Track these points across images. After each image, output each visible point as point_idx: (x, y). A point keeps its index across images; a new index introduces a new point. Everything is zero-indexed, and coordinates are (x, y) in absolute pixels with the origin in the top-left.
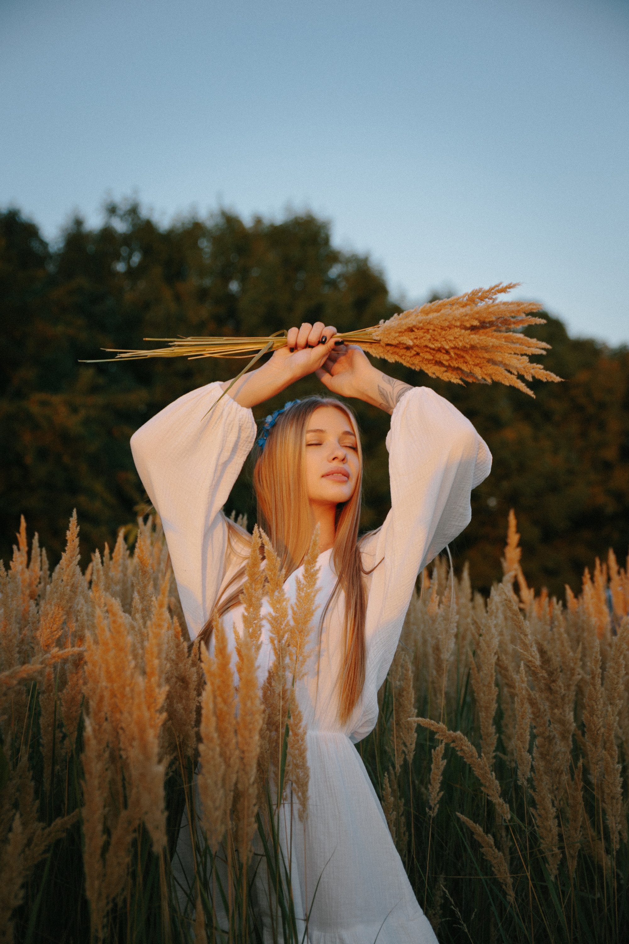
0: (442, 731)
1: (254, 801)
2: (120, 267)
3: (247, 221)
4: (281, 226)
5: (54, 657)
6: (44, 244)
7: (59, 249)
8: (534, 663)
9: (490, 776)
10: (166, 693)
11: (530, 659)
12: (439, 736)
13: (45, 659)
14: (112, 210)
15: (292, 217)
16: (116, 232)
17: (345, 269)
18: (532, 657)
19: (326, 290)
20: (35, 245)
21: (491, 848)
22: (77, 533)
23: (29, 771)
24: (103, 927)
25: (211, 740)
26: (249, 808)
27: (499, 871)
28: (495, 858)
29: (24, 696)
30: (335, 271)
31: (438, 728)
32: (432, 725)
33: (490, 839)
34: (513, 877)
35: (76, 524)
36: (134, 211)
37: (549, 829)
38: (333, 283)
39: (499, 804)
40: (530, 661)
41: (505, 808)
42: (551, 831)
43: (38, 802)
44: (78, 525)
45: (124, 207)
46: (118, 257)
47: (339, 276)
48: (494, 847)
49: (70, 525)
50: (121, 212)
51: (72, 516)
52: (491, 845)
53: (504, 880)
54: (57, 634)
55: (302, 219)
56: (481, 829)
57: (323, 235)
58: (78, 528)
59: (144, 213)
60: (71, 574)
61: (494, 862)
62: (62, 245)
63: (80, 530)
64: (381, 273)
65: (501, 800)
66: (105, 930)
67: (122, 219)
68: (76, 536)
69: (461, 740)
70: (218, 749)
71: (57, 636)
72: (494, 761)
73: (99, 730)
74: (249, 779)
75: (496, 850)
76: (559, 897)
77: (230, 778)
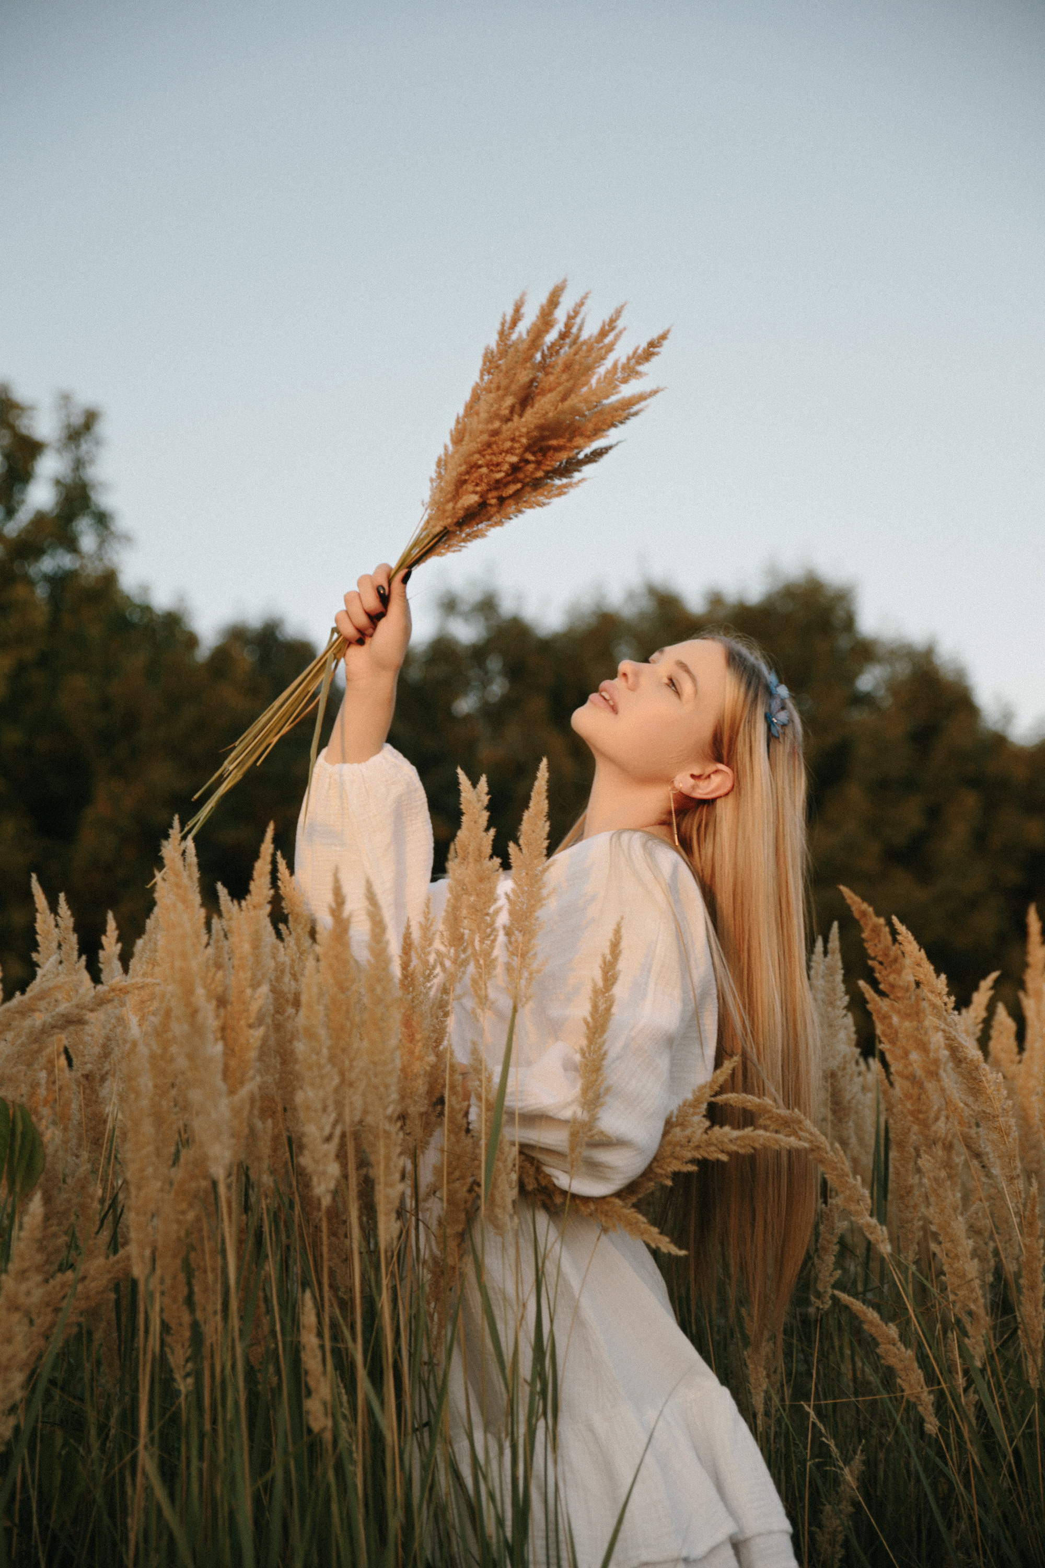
2: (467, 704)
9: (851, 1180)
14: (450, 605)
15: (779, 585)
16: (457, 642)
17: (889, 673)
19: (855, 714)
21: (894, 1345)
26: (387, 1158)
27: (909, 1383)
28: (900, 1360)
30: (870, 678)
33: (893, 1331)
34: (932, 1390)
36: (488, 604)
38: (869, 701)
39: (871, 1229)
41: (880, 1232)
45: (470, 596)
46: (464, 688)
47: (879, 687)
48: (899, 1343)
50: (465, 607)
52: (893, 1339)
53: (918, 1398)
55: (798, 586)
56: (876, 1316)
57: (841, 614)
59: (507, 606)
61: (899, 1368)
64: (961, 674)
65: (874, 1221)
67: (466, 620)
74: (386, 1108)
75: (903, 1348)
76: (994, 1401)
77: (351, 1103)
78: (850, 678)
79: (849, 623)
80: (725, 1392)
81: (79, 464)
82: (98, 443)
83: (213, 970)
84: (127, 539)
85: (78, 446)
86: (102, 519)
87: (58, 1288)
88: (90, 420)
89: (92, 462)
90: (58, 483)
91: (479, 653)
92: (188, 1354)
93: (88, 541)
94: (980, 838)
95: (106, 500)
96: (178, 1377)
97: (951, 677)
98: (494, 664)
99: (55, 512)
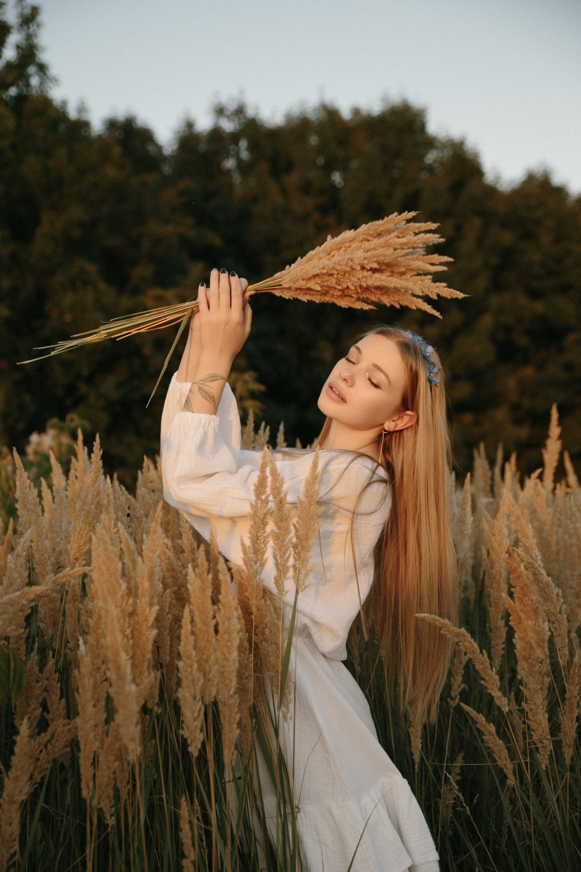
0: (446, 627)
1: (236, 710)
2: (230, 164)
3: (346, 114)
4: (379, 116)
5: (66, 576)
6: (159, 148)
7: (173, 151)
8: (534, 565)
10: (156, 612)
11: (530, 561)
12: (444, 631)
13: (57, 578)
14: (220, 111)
15: (389, 106)
16: (224, 131)
17: (441, 154)
18: (532, 558)
19: (424, 175)
20: (151, 148)
21: (493, 735)
22: (100, 456)
23: (55, 673)
24: (111, 815)
25: (189, 657)
26: (230, 716)
27: (500, 757)
28: (496, 746)
29: (58, 603)
30: (431, 157)
31: (443, 624)
32: (438, 620)
33: (492, 728)
34: (513, 763)
35: (99, 447)
36: (240, 111)
37: (539, 722)
38: (430, 169)
39: (498, 698)
40: (530, 563)
41: (503, 700)
42: (541, 724)
43: (63, 700)
44: (101, 448)
45: (231, 107)
46: (228, 155)
47: (435, 161)
48: (495, 736)
49: (94, 448)
50: (228, 113)
51: (95, 441)
52: (493, 734)
53: (505, 766)
54: (84, 548)
55: (398, 108)
56: (484, 719)
57: (418, 123)
58: (101, 451)
59: (250, 112)
60: (95, 494)
61: (495, 749)
62: (175, 147)
63: (103, 453)
64: (476, 156)
65: (500, 694)
66: (113, 818)
67: (229, 119)
68: (100, 458)
69: (465, 636)
70: (195, 666)
71: (85, 550)
72: (503, 652)
73: (97, 645)
74: (229, 691)
75: (497, 739)
76: (550, 783)
77: (210, 691)
78: (422, 157)
79: (423, 127)
80: (405, 781)
81: (29, 37)
82: (38, 26)
83: (127, 598)
84: (55, 80)
85: (29, 28)
86: (42, 68)
87: (37, 746)
88: (35, 11)
89: (35, 36)
90: (18, 47)
91: (235, 137)
92: (112, 804)
93: (34, 81)
94: (480, 241)
95: (44, 57)
96: (108, 816)
97: (471, 157)
98: (243, 144)
99: (17, 62)
